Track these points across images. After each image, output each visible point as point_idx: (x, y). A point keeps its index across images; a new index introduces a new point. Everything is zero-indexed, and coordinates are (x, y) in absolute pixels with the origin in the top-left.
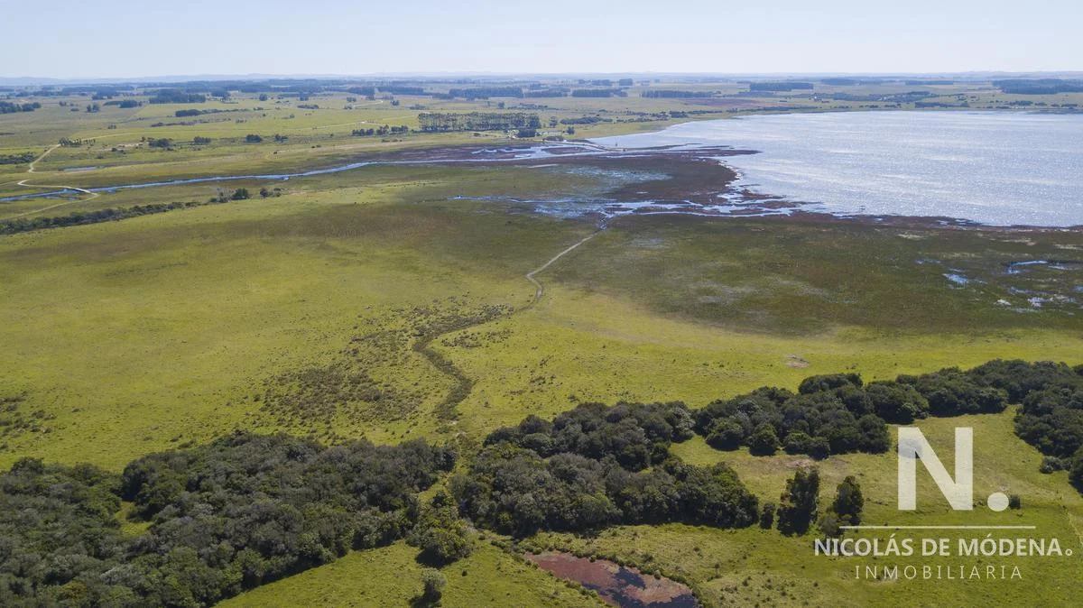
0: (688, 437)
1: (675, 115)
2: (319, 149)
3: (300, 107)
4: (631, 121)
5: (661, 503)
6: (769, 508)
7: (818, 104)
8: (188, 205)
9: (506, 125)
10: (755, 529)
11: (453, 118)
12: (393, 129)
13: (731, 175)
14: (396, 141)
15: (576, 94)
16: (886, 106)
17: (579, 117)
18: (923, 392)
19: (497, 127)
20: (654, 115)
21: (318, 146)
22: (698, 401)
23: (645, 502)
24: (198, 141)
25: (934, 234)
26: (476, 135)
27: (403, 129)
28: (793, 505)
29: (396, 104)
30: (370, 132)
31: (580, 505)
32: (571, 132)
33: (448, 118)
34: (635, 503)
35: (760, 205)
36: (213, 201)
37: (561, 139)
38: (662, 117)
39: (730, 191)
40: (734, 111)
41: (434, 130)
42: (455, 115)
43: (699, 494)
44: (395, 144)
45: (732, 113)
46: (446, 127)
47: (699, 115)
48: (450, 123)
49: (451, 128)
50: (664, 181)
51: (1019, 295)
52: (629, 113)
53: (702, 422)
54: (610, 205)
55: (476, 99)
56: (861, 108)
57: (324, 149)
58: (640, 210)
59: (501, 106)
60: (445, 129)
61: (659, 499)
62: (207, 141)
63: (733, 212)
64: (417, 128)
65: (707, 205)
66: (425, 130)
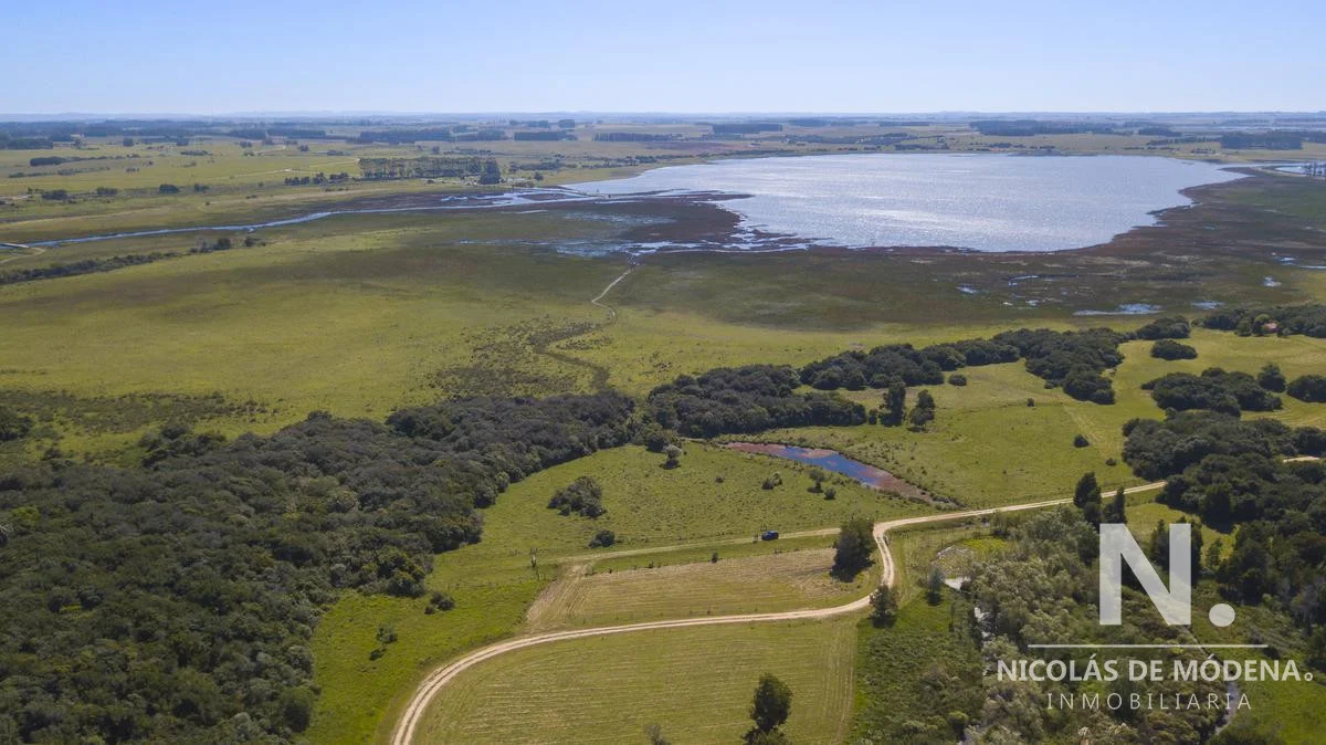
0: (799, 386)
1: (643, 160)
2: (255, 200)
3: (183, 153)
4: (597, 166)
5: (799, 414)
6: (873, 412)
7: (793, 147)
8: (168, 255)
9: (461, 171)
10: (866, 426)
11: (400, 163)
12: (332, 177)
13: (735, 218)
14: (341, 190)
15: (520, 137)
16: (866, 149)
17: (536, 162)
18: (960, 351)
19: (450, 174)
20: (619, 160)
21: (254, 197)
22: (800, 364)
23: (789, 413)
24: (102, 192)
25: (941, 259)
26: (430, 182)
27: (343, 177)
28: (889, 412)
29: (305, 149)
30: (306, 181)
31: (745, 416)
32: (539, 178)
33: (394, 163)
34: (782, 414)
35: (775, 242)
36: (194, 251)
37: (532, 185)
38: (630, 161)
39: (740, 231)
40: (706, 156)
41: (378, 177)
42: (402, 160)
43: (824, 406)
44: (340, 193)
45: (704, 158)
46: (392, 174)
47: (670, 160)
48: (397, 170)
49: (398, 175)
50: (669, 224)
51: (1019, 299)
52: (590, 159)
53: (807, 376)
54: (630, 246)
55: (401, 144)
56: (840, 151)
57: (262, 199)
58: (661, 249)
59: (436, 150)
60: (392, 176)
61: (798, 410)
62: (113, 192)
63: (753, 249)
64: (358, 176)
65: (725, 243)
66: (369, 177)
